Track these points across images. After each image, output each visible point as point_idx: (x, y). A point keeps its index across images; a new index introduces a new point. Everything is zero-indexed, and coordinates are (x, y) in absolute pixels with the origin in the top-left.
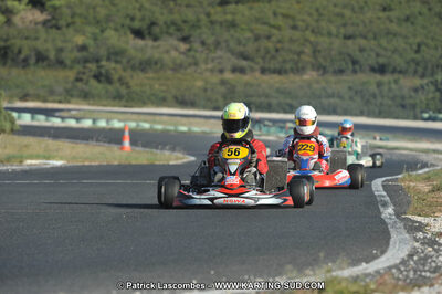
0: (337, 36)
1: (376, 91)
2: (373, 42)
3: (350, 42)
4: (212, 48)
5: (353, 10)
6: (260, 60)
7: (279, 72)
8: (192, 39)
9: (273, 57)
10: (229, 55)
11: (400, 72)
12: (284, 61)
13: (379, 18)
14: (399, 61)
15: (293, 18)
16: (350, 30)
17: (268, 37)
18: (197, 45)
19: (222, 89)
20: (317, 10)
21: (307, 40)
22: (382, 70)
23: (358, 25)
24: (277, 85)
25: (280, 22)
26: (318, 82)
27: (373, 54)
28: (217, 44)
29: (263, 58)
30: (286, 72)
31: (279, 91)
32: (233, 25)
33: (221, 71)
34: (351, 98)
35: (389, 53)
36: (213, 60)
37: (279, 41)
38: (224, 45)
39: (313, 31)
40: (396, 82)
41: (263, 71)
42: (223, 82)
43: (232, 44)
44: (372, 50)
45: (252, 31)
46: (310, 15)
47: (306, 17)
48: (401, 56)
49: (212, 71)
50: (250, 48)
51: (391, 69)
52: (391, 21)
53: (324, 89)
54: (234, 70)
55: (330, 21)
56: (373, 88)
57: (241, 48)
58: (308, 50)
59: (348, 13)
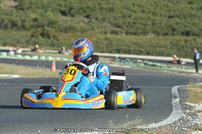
0: (165, 17)
1: (184, 45)
2: (183, 20)
3: (171, 19)
4: (101, 21)
5: (173, 3)
6: (125, 28)
7: (135, 34)
8: (91, 17)
9: (132, 27)
10: (110, 25)
11: (197, 35)
12: (138, 29)
13: (187, 8)
14: (196, 29)
15: (143, 7)
16: (172, 13)
17: (130, 16)
18: (93, 20)
19: (106, 42)
20: (155, 3)
21: (149, 18)
22: (187, 34)
23: (175, 11)
24: (134, 41)
25: (136, 9)
26: (154, 40)
27: (183, 26)
28: (104, 20)
29: (127, 27)
30: (138, 34)
31: (134, 43)
32: (112, 10)
33: (106, 33)
34: (171, 48)
35: (191, 26)
36: (101, 28)
37: (135, 19)
38: (107, 20)
39: (153, 14)
40: (194, 40)
41: (127, 33)
42: (106, 39)
43: (112, 20)
44: (182, 24)
45: (122, 13)
46: (151, 5)
47: (149, 6)
48: (197, 26)
49: (101, 33)
50: (121, 21)
51: (192, 33)
52: (193, 9)
53: (158, 43)
54: (112, 33)
55: (162, 9)
56: (182, 43)
57: (116, 22)
58: (150, 23)
59: (170, 5)
